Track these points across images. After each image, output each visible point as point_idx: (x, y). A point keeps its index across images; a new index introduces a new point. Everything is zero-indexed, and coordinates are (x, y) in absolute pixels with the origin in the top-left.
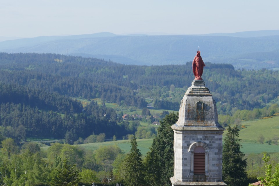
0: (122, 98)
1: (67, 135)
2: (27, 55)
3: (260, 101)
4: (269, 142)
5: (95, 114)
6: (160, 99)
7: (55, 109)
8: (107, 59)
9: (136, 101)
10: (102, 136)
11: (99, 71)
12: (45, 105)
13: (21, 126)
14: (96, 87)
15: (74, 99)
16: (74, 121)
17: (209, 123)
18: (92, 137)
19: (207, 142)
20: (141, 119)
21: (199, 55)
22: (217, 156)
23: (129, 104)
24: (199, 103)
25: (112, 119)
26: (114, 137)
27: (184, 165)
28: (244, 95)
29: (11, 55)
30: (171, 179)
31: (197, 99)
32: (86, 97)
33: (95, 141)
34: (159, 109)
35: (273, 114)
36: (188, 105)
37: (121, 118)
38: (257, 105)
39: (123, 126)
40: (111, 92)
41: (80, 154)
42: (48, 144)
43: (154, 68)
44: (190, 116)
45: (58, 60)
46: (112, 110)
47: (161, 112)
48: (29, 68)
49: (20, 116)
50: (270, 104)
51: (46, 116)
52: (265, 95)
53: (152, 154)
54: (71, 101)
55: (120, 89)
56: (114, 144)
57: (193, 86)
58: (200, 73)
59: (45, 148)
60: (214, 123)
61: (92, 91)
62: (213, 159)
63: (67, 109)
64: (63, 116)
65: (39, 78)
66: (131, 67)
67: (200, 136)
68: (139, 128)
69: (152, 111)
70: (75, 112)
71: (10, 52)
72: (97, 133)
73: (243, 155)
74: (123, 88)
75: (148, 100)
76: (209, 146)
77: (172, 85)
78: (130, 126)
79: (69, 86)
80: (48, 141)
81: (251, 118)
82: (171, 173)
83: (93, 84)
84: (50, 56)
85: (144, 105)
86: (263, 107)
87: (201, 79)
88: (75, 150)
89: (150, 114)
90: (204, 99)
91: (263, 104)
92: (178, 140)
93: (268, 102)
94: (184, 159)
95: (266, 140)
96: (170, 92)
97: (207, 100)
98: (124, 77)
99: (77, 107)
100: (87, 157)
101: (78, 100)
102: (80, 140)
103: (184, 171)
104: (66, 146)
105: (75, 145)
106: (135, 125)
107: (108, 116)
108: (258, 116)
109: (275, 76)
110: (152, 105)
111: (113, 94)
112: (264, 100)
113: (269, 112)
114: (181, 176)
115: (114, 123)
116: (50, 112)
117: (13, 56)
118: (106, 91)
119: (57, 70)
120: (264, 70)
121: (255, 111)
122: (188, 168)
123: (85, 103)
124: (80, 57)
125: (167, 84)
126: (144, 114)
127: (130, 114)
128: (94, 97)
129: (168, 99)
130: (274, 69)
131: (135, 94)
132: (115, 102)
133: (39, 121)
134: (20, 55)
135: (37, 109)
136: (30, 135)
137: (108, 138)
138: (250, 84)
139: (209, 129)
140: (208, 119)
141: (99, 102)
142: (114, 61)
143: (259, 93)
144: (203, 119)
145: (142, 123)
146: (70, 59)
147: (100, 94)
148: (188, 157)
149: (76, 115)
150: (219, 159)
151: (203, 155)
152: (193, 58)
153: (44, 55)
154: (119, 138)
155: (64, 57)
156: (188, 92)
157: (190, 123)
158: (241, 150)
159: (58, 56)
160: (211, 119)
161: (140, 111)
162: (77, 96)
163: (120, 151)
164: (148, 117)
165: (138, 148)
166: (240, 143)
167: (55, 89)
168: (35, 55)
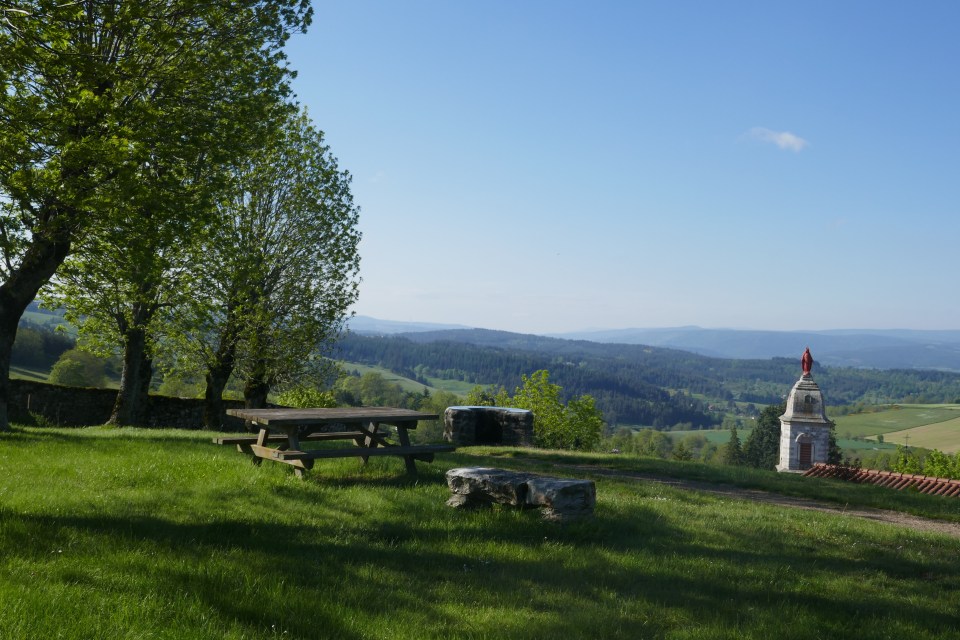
0: (708, 390)
1: (655, 421)
2: (618, 345)
3: (846, 398)
4: (856, 439)
5: (682, 403)
6: (746, 392)
7: (644, 397)
8: (694, 352)
9: (722, 393)
10: (689, 424)
11: (686, 363)
12: (634, 393)
13: (611, 412)
14: (683, 377)
15: (662, 388)
16: (662, 409)
17: (817, 416)
18: (679, 425)
19: (814, 433)
20: (727, 411)
21: (808, 352)
22: (822, 448)
23: (715, 396)
24: (808, 397)
25: (698, 410)
26: (701, 427)
27: (791, 454)
28: (829, 392)
29: (603, 345)
30: (778, 467)
31: (805, 393)
32: (673, 387)
33: (682, 429)
34: (745, 401)
35: (860, 411)
36: (796, 398)
37: (707, 409)
38: (843, 402)
39: (709, 417)
40: (698, 383)
41: (669, 440)
42: (637, 430)
43: (740, 361)
44: (798, 408)
45: (646, 351)
46: (698, 400)
47: (746, 404)
48: (620, 358)
49: (611, 402)
50: (856, 401)
51: (635, 403)
52: (851, 393)
53: (751, 443)
54: (659, 390)
55: (706, 381)
56: (701, 433)
57: (801, 380)
58: (809, 369)
59: (635, 433)
60: (821, 416)
61: (679, 381)
62: (819, 450)
63: (655, 397)
64: (651, 404)
65: (629, 367)
66: (717, 360)
67: (807, 428)
68: (725, 419)
69: (738, 403)
70: (664, 401)
71: (602, 342)
72: (684, 422)
73: (839, 448)
74: (709, 379)
75: (733, 392)
76: (816, 438)
77: (758, 379)
78: (716, 416)
79: (657, 376)
80: (637, 426)
81: (838, 415)
82: (776, 460)
83: (681, 374)
84: (639, 346)
85: (730, 397)
86: (849, 404)
87: (809, 374)
88: (665, 436)
89: (735, 406)
90: (812, 393)
91: (849, 401)
92: (786, 430)
93: (854, 399)
94: (791, 449)
95: (853, 436)
96: (756, 385)
97: (816, 394)
98: (711, 369)
99: (665, 396)
100: (676, 444)
101: (666, 389)
102: (668, 427)
103: (791, 460)
104: (655, 433)
105: (663, 432)
106: (722, 416)
107: (695, 406)
108: (845, 413)
109: (861, 374)
110: (738, 397)
111: (700, 385)
112: (850, 397)
113: (856, 409)
114: (787, 464)
115: (701, 413)
116: (639, 400)
117: (604, 346)
118: (692, 382)
119: (646, 360)
120: (850, 368)
121: (841, 408)
122: (795, 457)
123: (672, 392)
124: (668, 349)
125: (753, 377)
126: (730, 405)
127: (716, 405)
128: (681, 387)
129: (754, 392)
130: (860, 368)
131: (721, 386)
132: (701, 393)
133: (629, 407)
134: (611, 346)
135: (627, 396)
136: (620, 420)
137: (695, 427)
138: (836, 380)
139: (816, 421)
140: (815, 412)
141: (686, 393)
142: (701, 353)
143: (845, 390)
144: (811, 412)
145: (728, 415)
146: (657, 350)
147: (687, 384)
148: (795, 447)
149: (664, 403)
150: (825, 450)
151: (809, 446)
152: (800, 355)
153: (633, 345)
154: (705, 427)
155: (653, 348)
156: (796, 386)
157: (799, 415)
158: (837, 444)
159: (647, 347)
160: (819, 412)
161: (726, 403)
162: (664, 385)
163: (706, 440)
164: (734, 409)
165: (738, 437)
166: (836, 436)
167: (645, 378)
168: (625, 346)
